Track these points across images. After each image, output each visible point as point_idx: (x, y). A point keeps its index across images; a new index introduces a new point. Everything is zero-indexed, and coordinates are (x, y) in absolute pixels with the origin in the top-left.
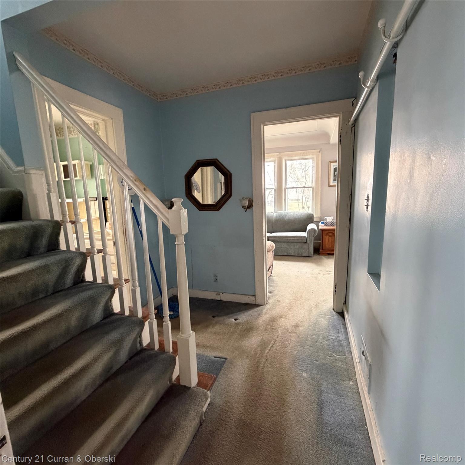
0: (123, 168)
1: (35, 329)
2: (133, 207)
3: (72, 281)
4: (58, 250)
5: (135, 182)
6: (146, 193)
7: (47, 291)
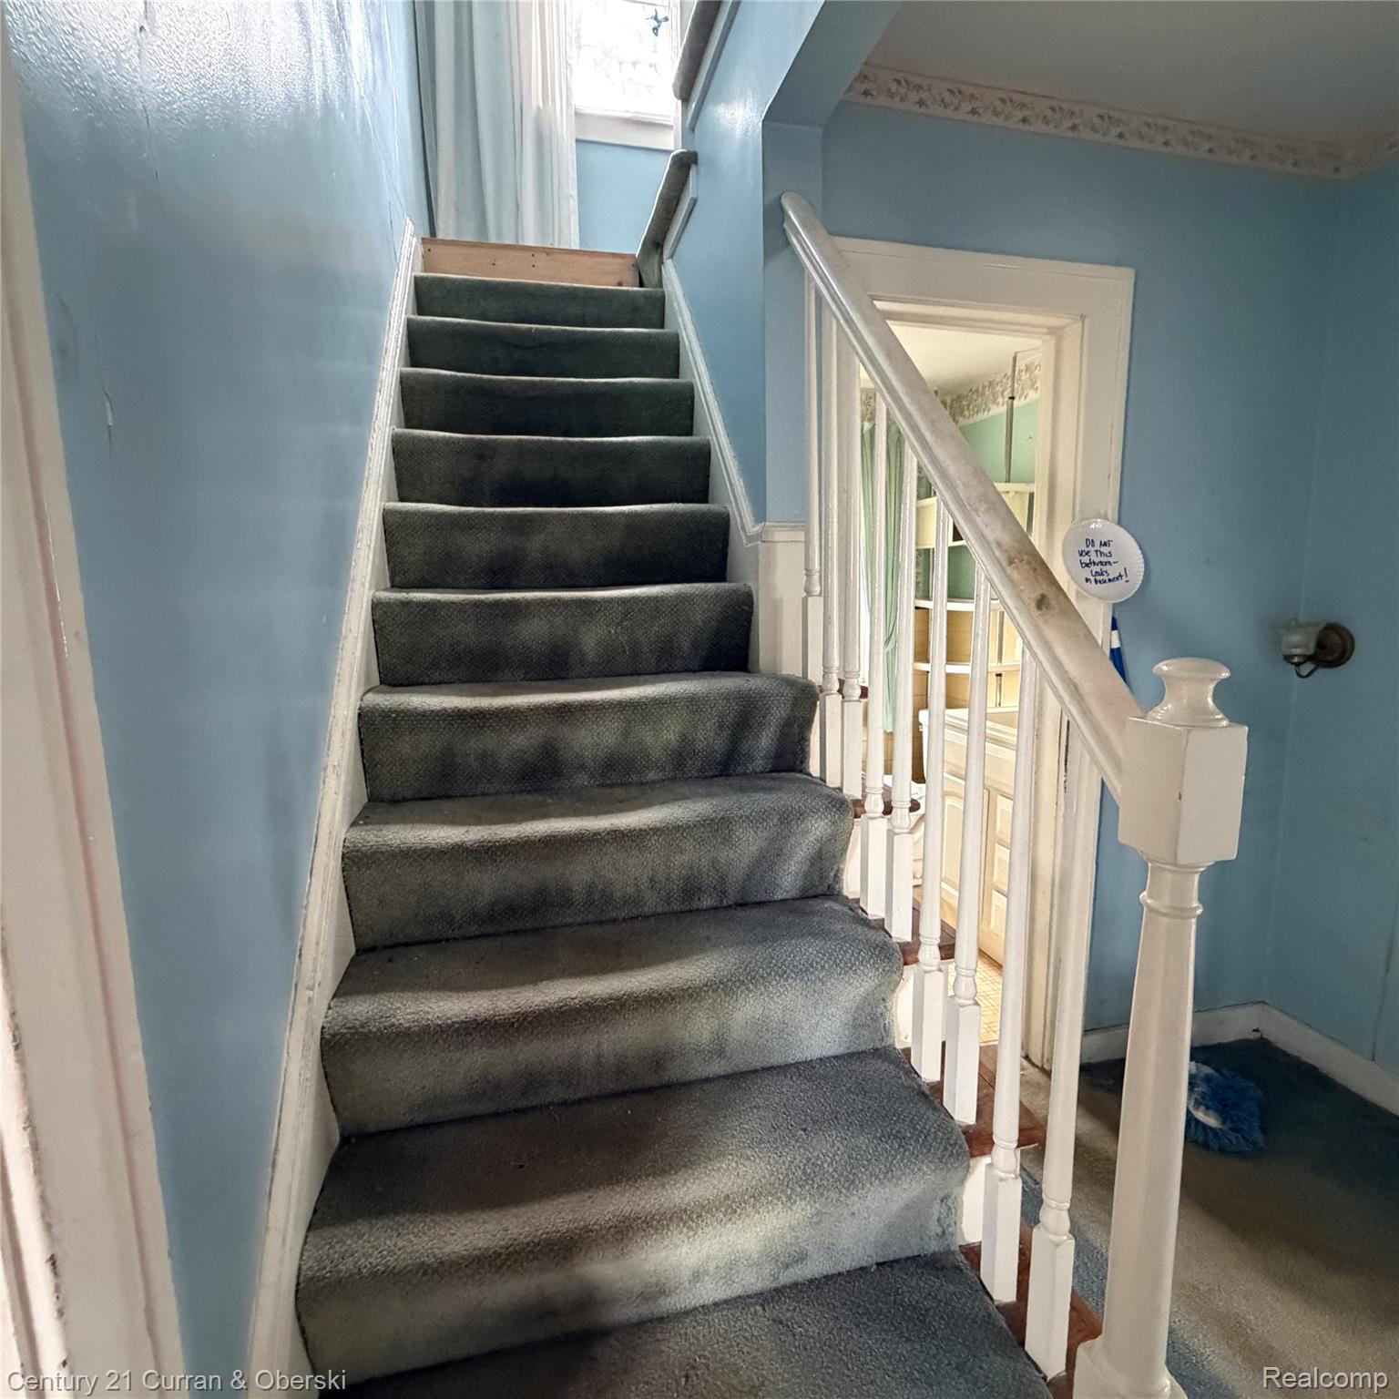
0: (976, 510)
1: (622, 1010)
2: (1118, 649)
3: (799, 884)
4: (801, 771)
5: (1009, 570)
6: (1040, 622)
7: (724, 892)
